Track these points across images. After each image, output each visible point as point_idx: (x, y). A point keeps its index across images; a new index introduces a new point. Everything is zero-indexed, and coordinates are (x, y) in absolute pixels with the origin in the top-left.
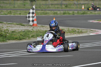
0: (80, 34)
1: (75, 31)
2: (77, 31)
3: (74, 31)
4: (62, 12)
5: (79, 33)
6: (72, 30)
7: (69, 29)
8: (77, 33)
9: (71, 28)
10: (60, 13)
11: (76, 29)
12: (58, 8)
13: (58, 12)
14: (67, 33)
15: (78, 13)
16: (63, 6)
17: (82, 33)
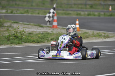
0: (107, 38)
1: (101, 35)
2: (103, 35)
3: (99, 36)
4: (86, 13)
5: (105, 37)
6: (97, 33)
7: (93, 32)
8: (102, 38)
9: (96, 32)
10: (84, 15)
11: (101, 33)
12: (81, 8)
13: (82, 13)
14: (92, 37)
15: (104, 14)
16: (88, 7)
17: (109, 38)
